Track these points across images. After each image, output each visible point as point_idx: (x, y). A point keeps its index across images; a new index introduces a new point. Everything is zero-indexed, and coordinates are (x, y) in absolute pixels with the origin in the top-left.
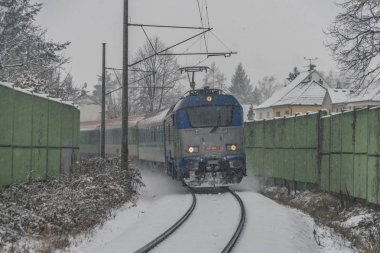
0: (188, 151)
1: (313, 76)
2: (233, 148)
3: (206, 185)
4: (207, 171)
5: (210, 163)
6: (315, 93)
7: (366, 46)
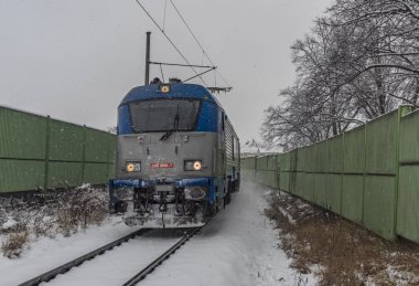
0: (125, 170)
1: (254, 143)
2: (197, 166)
3: (152, 224)
4: (155, 202)
5: (159, 188)
6: (254, 150)
7: (272, 134)
